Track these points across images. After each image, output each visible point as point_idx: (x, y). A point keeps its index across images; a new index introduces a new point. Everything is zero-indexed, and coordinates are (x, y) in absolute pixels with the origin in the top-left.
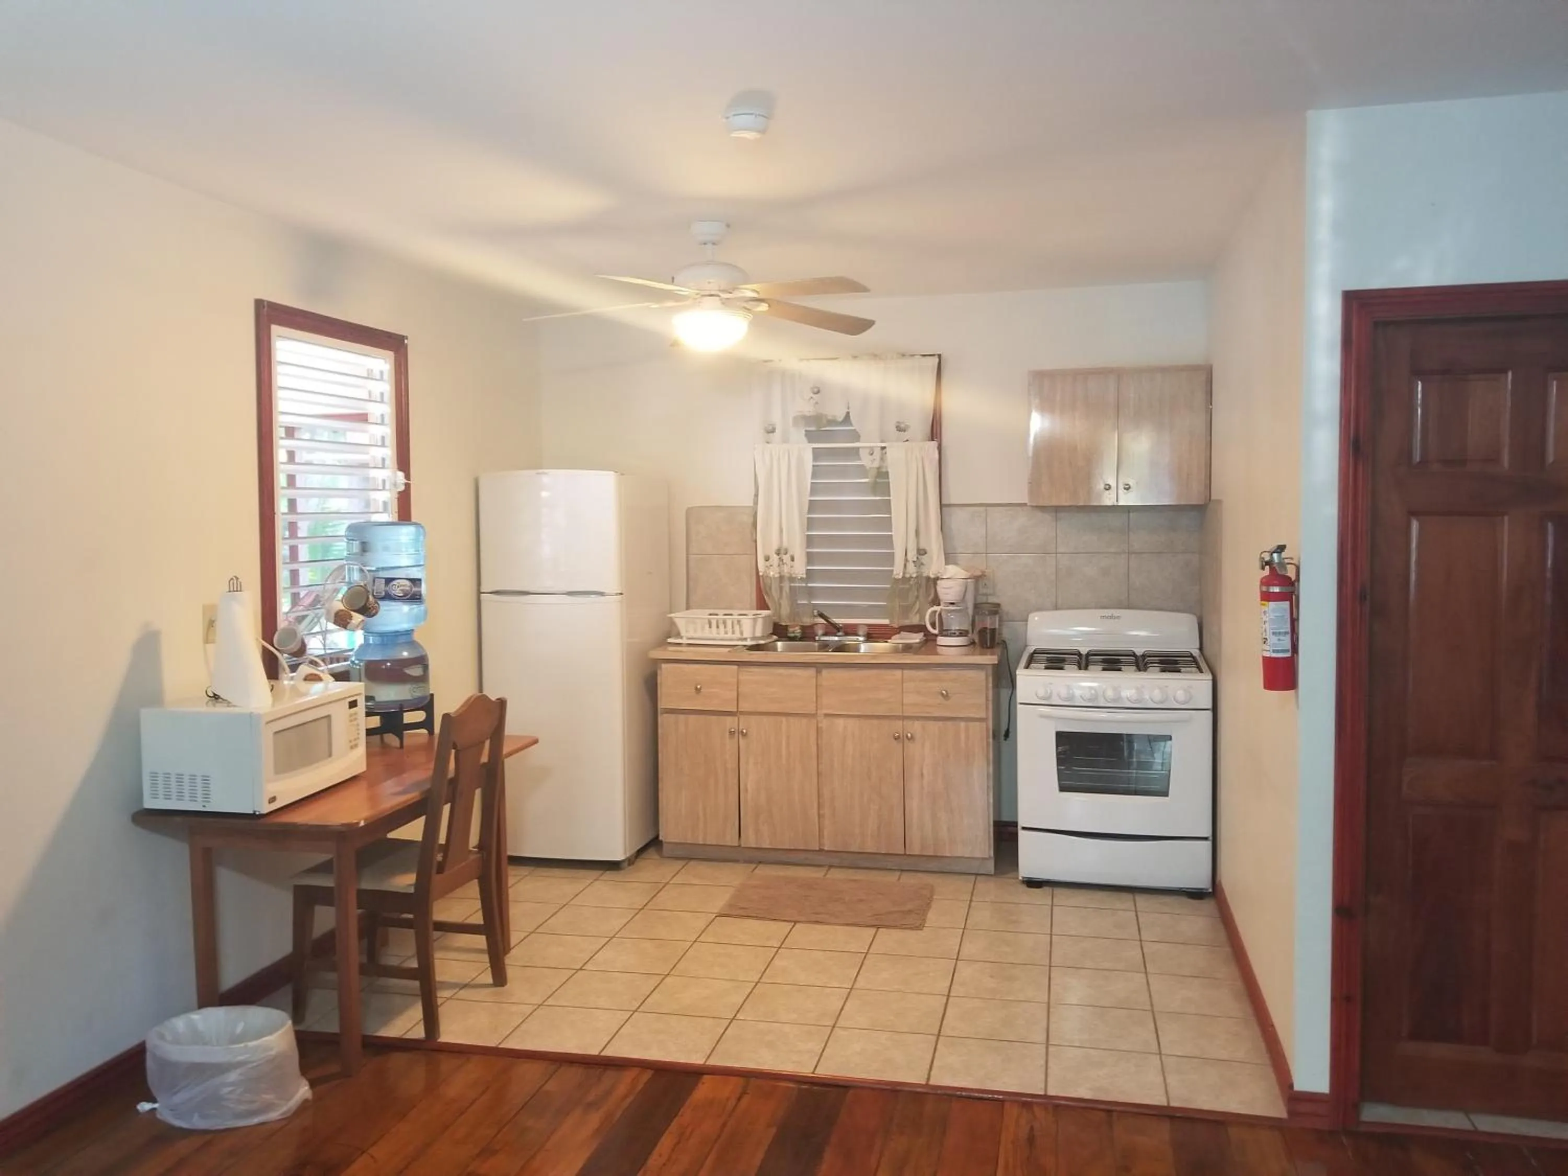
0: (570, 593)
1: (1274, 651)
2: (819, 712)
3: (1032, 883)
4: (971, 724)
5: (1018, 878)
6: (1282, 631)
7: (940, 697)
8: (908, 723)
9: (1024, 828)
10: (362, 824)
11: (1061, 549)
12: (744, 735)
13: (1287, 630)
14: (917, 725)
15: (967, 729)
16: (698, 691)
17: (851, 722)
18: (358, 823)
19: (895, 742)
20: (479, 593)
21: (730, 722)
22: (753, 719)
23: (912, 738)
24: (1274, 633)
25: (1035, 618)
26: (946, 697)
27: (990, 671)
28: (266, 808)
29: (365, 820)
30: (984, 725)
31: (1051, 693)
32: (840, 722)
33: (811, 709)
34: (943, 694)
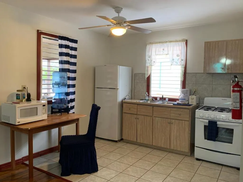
0: (109, 88)
1: (234, 107)
2: (153, 116)
3: (198, 159)
4: (186, 122)
5: (194, 157)
6: (236, 101)
7: (179, 115)
8: (172, 120)
9: (196, 147)
10: (29, 129)
11: (214, 83)
12: (138, 119)
13: (238, 101)
14: (174, 121)
15: (185, 122)
16: (130, 109)
17: (159, 118)
18: (28, 129)
19: (168, 124)
20: (95, 88)
21: (135, 116)
22: (140, 116)
23: (172, 123)
24: (234, 102)
25: (206, 99)
26: (180, 115)
27: (191, 110)
28: (17, 124)
29: (30, 128)
30: (189, 122)
31: (203, 116)
32: (157, 118)
33: (151, 115)
34: (179, 114)
